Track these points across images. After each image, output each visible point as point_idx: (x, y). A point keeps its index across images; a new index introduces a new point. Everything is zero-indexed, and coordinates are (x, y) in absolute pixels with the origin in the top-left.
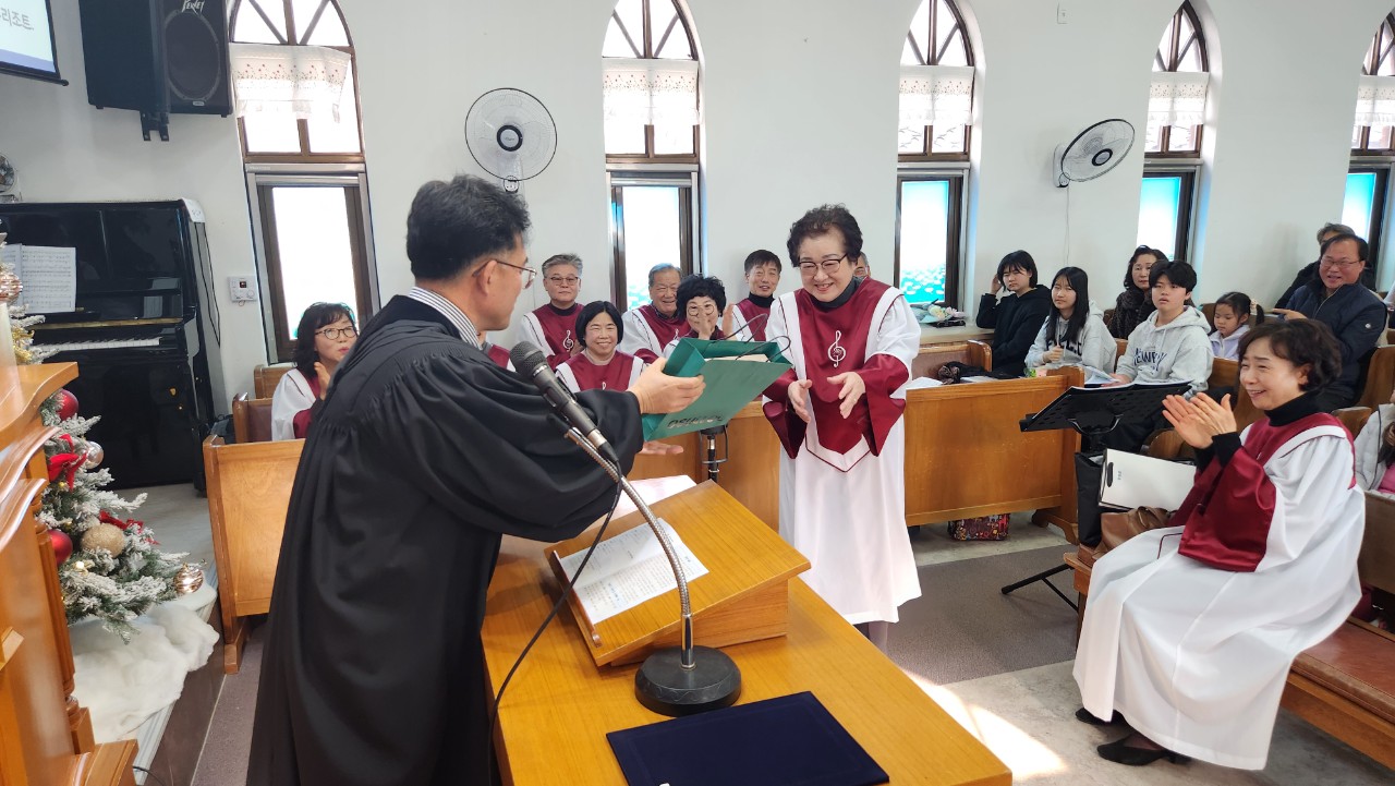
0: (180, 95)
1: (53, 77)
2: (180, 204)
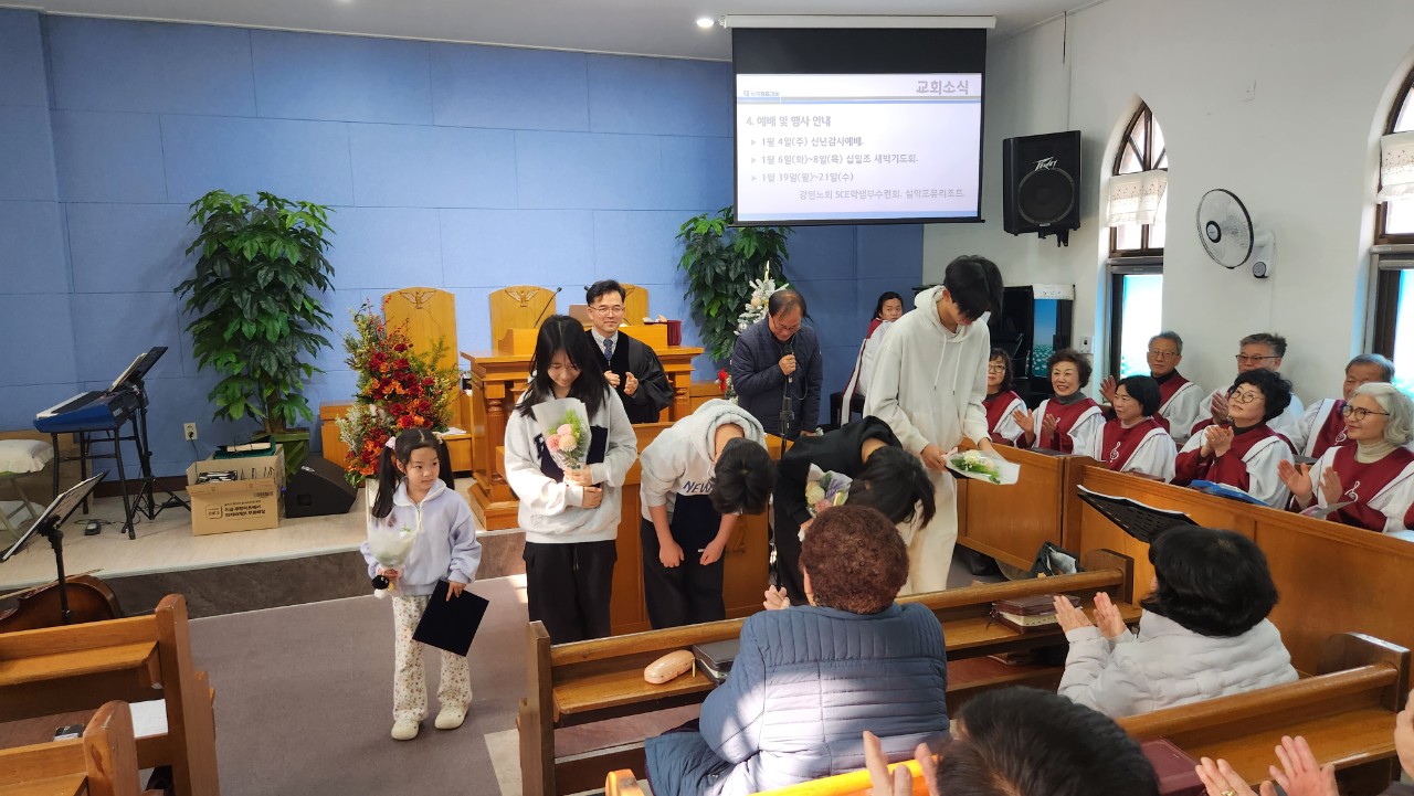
0: (1032, 221)
1: (978, 219)
2: (1031, 288)
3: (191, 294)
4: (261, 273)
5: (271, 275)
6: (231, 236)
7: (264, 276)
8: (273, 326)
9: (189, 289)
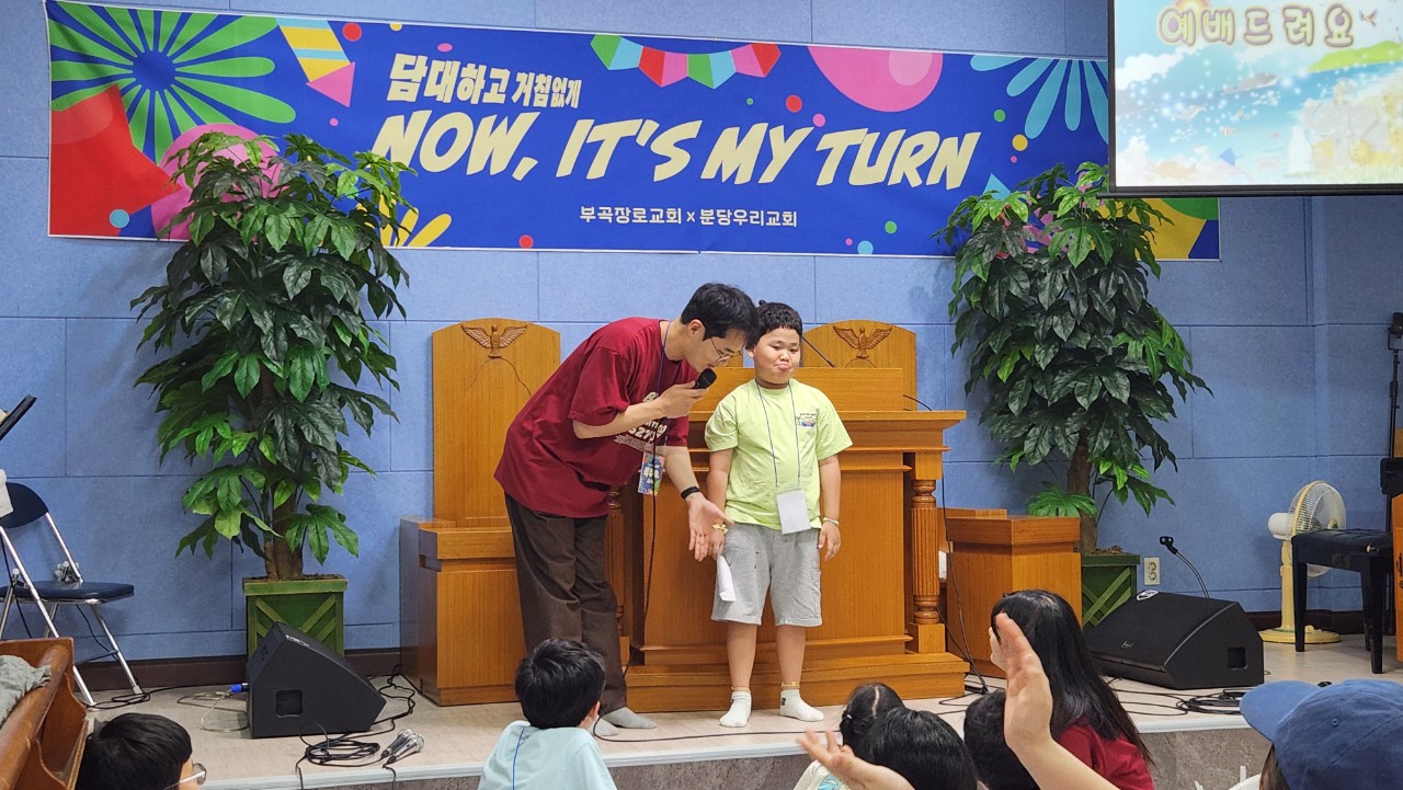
3: (157, 310)
4: (289, 274)
5: (307, 274)
6: (241, 207)
7: (295, 279)
8: (303, 369)
9: (154, 302)
